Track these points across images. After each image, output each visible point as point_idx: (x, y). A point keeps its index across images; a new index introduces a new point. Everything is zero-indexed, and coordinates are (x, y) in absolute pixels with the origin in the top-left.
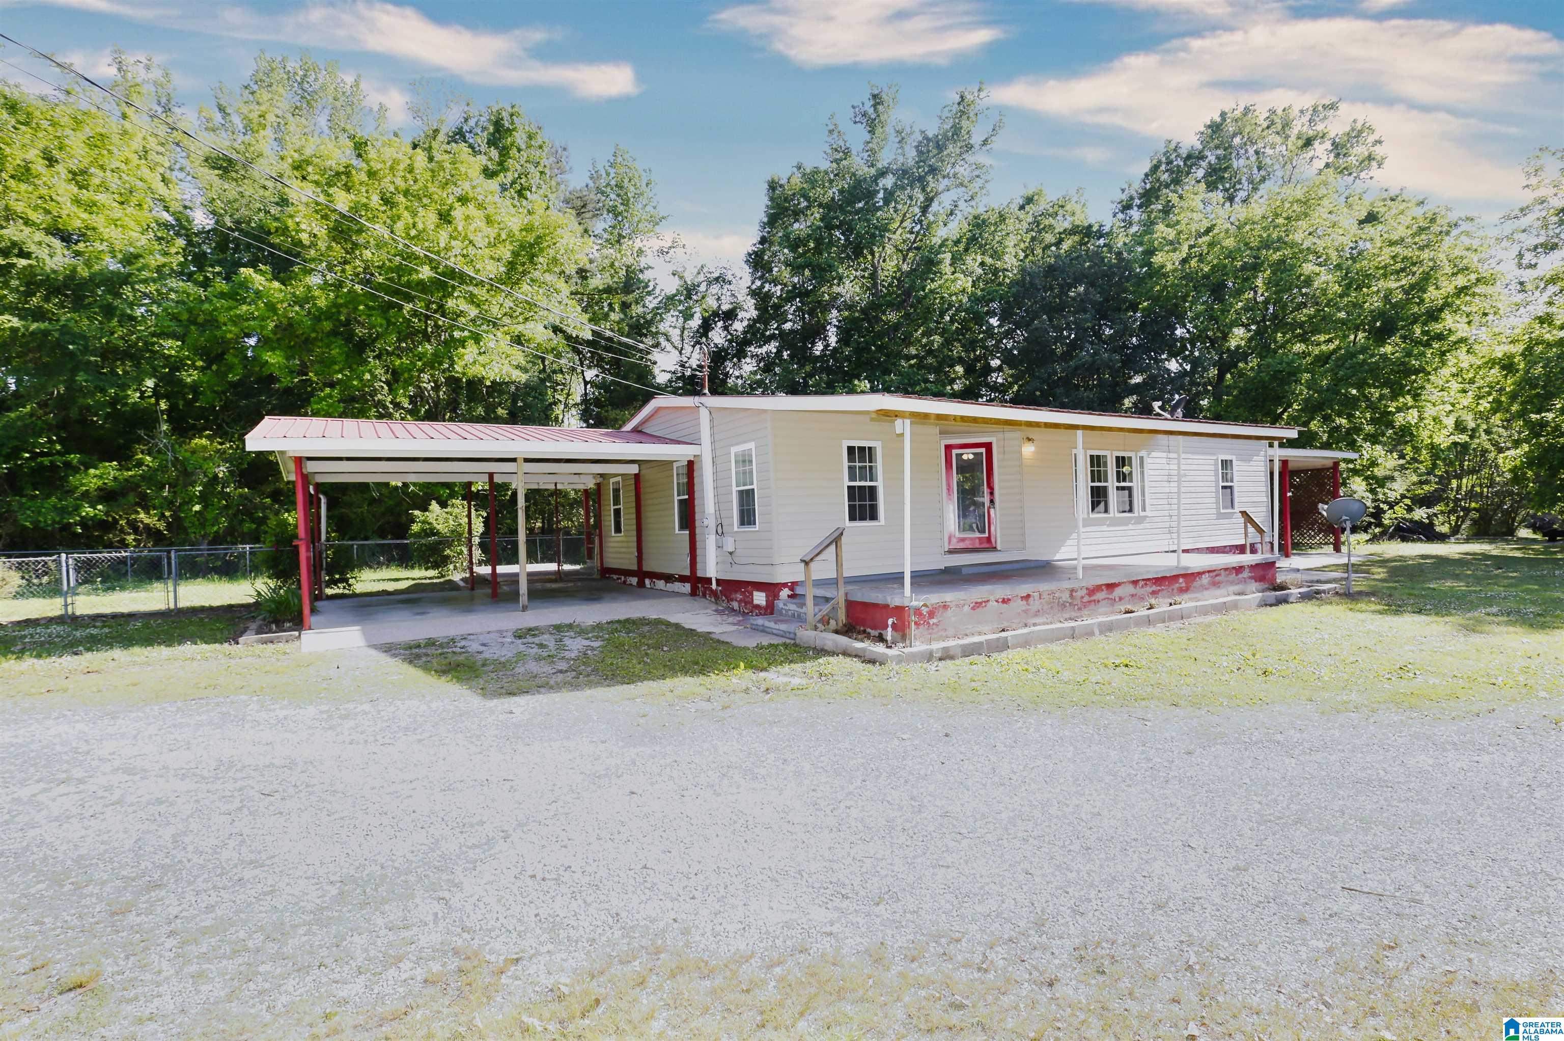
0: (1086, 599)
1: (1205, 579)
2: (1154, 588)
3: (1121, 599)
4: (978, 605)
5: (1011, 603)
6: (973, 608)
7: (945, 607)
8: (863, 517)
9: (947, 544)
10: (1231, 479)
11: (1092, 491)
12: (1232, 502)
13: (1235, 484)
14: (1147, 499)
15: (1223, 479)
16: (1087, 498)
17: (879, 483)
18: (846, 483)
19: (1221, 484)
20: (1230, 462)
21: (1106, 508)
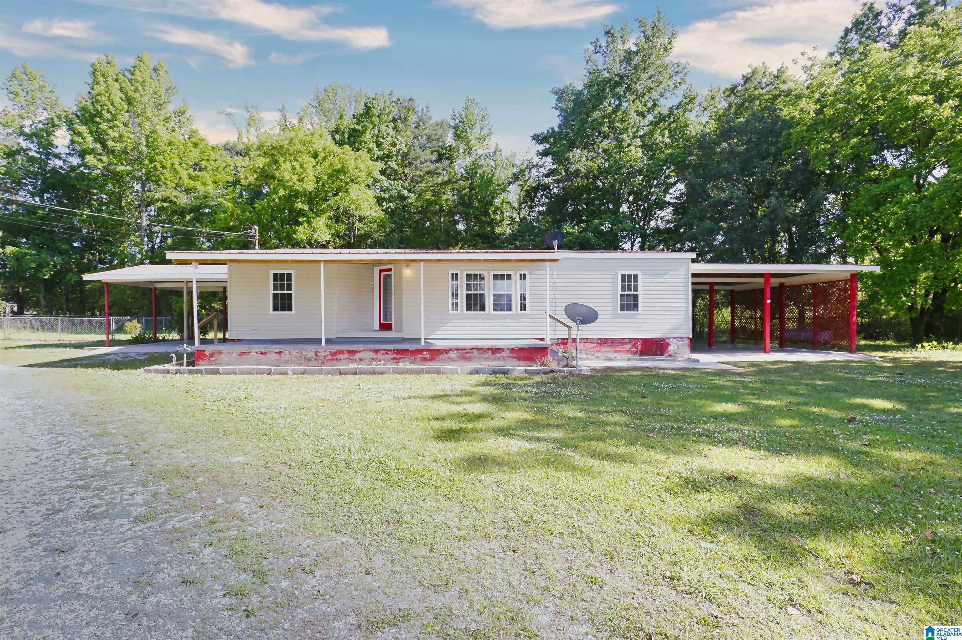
0: (329, 357)
1: (453, 355)
2: (395, 356)
3: (361, 360)
4: (242, 354)
5: (268, 355)
6: (240, 355)
7: (220, 353)
8: (283, 309)
9: (377, 326)
10: (636, 289)
11: (468, 296)
12: (636, 306)
13: (640, 293)
14: (528, 303)
15: (623, 289)
16: (462, 301)
17: (293, 292)
18: (272, 292)
19: (620, 292)
20: (636, 277)
21: (482, 308)
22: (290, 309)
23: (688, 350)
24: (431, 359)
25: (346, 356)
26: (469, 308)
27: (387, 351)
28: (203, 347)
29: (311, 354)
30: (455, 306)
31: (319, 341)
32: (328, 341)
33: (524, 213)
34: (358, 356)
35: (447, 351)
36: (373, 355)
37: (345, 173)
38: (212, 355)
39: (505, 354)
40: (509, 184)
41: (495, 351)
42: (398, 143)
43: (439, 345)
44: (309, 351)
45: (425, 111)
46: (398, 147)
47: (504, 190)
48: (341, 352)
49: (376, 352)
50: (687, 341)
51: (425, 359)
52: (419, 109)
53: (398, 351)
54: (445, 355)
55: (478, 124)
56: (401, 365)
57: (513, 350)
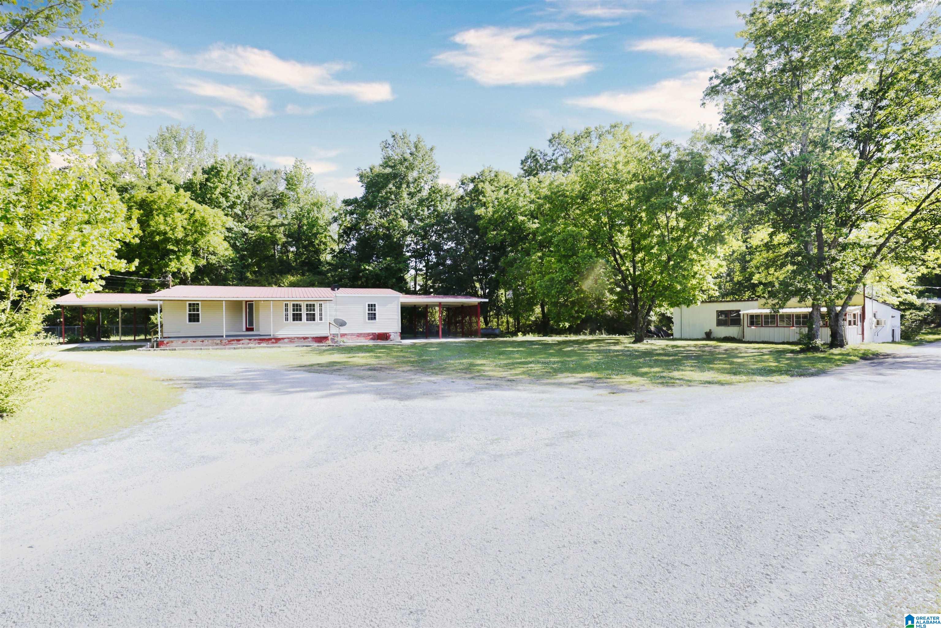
0: (229, 342)
1: (286, 340)
4: (184, 342)
7: (172, 342)
8: (194, 321)
9: (244, 329)
10: (375, 310)
11: (294, 315)
12: (375, 318)
13: (377, 312)
14: (323, 317)
15: (369, 310)
16: (290, 317)
17: (200, 312)
18: (188, 312)
19: (367, 312)
20: (375, 305)
21: (301, 320)
22: (198, 321)
23: (400, 338)
24: (276, 343)
25: (236, 342)
26: (294, 320)
27: (255, 340)
28: (162, 339)
29: (219, 342)
30: (287, 319)
31: (222, 336)
32: (227, 336)
33: (341, 246)
34: (241, 342)
35: (283, 339)
36: (248, 341)
37: (206, 226)
38: (167, 343)
39: (310, 340)
40: (330, 223)
41: (305, 338)
42: (241, 196)
43: (280, 337)
44: (217, 341)
45: (262, 168)
46: (241, 199)
47: (325, 230)
48: (233, 340)
49: (250, 340)
50: (399, 334)
51: (273, 343)
52: (258, 167)
53: (260, 340)
54: (282, 341)
55: (304, 181)
56: (262, 345)
57: (313, 338)
